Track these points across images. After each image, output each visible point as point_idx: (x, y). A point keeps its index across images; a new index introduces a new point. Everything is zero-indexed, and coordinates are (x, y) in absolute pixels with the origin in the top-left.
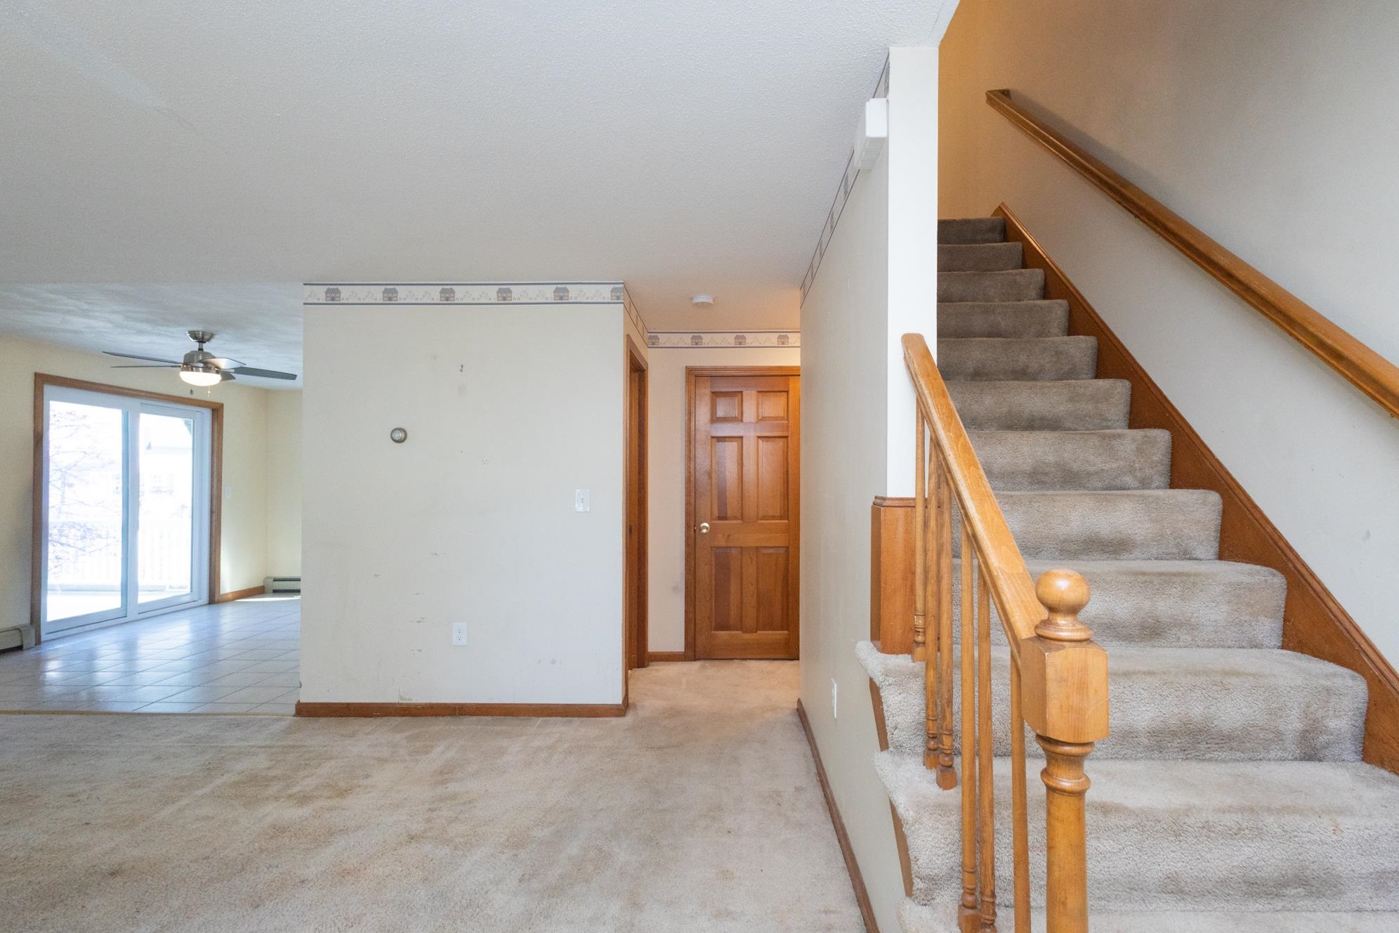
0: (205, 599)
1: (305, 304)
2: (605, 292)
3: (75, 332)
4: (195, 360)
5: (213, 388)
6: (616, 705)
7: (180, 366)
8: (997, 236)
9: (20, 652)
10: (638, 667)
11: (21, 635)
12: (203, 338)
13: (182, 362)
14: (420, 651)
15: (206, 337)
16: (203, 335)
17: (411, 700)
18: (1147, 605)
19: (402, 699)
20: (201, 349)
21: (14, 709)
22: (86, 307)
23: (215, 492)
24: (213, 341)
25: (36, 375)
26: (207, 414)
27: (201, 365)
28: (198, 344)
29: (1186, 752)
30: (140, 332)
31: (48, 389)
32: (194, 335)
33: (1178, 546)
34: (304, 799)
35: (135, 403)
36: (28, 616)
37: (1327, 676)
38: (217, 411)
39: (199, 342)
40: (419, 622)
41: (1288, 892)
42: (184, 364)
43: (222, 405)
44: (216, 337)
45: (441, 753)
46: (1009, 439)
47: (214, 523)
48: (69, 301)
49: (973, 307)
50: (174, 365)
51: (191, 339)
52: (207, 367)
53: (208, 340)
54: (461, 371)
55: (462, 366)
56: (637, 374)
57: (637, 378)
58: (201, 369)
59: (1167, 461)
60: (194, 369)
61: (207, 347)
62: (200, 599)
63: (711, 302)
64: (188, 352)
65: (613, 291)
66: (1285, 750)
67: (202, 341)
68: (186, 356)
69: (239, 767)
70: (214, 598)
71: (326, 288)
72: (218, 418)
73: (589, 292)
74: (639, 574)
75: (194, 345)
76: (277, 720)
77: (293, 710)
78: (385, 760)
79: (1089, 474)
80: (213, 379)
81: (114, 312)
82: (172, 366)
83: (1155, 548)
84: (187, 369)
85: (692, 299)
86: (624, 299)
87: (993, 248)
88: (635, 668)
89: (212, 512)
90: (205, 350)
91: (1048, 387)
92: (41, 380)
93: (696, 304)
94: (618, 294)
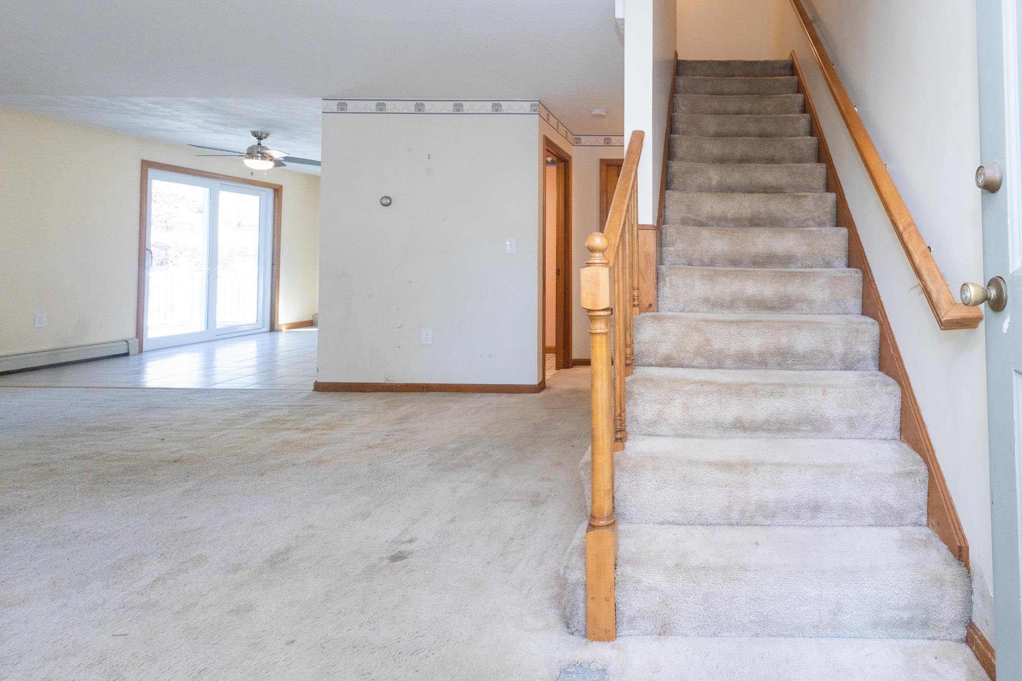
0: (267, 328)
1: (323, 112)
2: (527, 107)
3: (169, 131)
4: (255, 151)
5: (268, 171)
6: (534, 385)
7: (244, 156)
8: (788, 72)
9: (126, 357)
10: (564, 368)
11: (128, 345)
12: (261, 136)
13: (246, 153)
14: (400, 347)
15: (263, 136)
16: (261, 134)
17: (393, 381)
18: (782, 289)
19: (387, 380)
20: (259, 144)
21: (120, 386)
22: (176, 113)
23: (275, 249)
24: (269, 138)
25: (143, 161)
26: (270, 192)
27: (260, 155)
28: (257, 140)
29: (781, 366)
30: (216, 131)
31: (151, 172)
32: (255, 134)
33: (823, 259)
34: (307, 430)
35: (216, 183)
36: (135, 332)
37: (859, 323)
38: (277, 191)
39: (258, 139)
40: (399, 328)
41: (802, 428)
42: (247, 154)
43: (281, 187)
44: (270, 135)
45: (404, 410)
46: (736, 198)
47: (274, 272)
48: (164, 109)
49: (748, 118)
50: (240, 155)
51: (253, 137)
52: (264, 156)
53: (265, 138)
54: (429, 158)
55: (429, 155)
56: (563, 163)
57: (563, 166)
58: (260, 158)
59: (834, 211)
60: (254, 157)
61: (263, 142)
62: (264, 327)
63: (604, 113)
64: (250, 145)
65: (532, 105)
66: (836, 364)
67: (260, 138)
68: (249, 148)
69: (269, 414)
70: (273, 328)
71: (337, 102)
72: (278, 196)
73: (516, 107)
74: (565, 303)
75: (255, 141)
76: (300, 393)
77: (313, 388)
78: (367, 413)
79: (787, 220)
80: (268, 165)
81: (196, 117)
82: (239, 156)
83: (810, 261)
84: (249, 158)
85: (591, 112)
86: (539, 112)
87: (778, 80)
88: (562, 368)
89: (273, 264)
90: (262, 145)
91: (775, 168)
92: (146, 165)
93: (594, 115)
94: (535, 108)
